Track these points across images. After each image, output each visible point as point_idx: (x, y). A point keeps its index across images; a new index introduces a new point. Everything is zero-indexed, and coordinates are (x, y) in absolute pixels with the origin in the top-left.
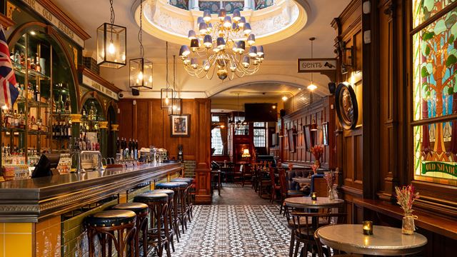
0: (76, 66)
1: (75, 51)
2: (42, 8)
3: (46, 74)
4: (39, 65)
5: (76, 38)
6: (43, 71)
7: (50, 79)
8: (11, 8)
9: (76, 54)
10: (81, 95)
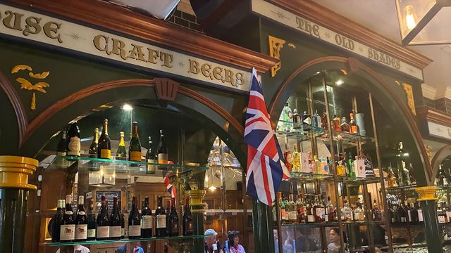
0: (414, 111)
1: (408, 88)
2: (333, 34)
3: (367, 134)
4: (354, 124)
5: (405, 68)
6: (362, 131)
7: (375, 140)
8: (277, 44)
9: (410, 92)
10: (431, 155)
